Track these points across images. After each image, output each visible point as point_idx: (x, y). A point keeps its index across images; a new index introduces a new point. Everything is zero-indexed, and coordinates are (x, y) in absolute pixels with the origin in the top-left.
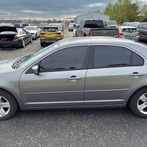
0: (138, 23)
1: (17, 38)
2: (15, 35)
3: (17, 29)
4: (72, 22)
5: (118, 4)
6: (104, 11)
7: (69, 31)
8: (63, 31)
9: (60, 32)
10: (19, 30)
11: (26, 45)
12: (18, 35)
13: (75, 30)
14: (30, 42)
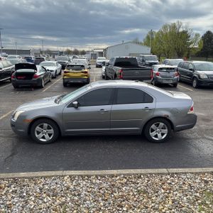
0: (181, 60)
1: (36, 77)
2: (35, 73)
3: (37, 66)
4: (101, 54)
5: (162, 32)
6: (144, 40)
7: (97, 67)
8: (90, 68)
9: (86, 70)
10: (39, 67)
11: (45, 84)
12: (38, 74)
13: (104, 68)
14: (50, 81)
